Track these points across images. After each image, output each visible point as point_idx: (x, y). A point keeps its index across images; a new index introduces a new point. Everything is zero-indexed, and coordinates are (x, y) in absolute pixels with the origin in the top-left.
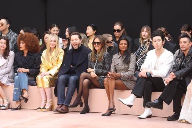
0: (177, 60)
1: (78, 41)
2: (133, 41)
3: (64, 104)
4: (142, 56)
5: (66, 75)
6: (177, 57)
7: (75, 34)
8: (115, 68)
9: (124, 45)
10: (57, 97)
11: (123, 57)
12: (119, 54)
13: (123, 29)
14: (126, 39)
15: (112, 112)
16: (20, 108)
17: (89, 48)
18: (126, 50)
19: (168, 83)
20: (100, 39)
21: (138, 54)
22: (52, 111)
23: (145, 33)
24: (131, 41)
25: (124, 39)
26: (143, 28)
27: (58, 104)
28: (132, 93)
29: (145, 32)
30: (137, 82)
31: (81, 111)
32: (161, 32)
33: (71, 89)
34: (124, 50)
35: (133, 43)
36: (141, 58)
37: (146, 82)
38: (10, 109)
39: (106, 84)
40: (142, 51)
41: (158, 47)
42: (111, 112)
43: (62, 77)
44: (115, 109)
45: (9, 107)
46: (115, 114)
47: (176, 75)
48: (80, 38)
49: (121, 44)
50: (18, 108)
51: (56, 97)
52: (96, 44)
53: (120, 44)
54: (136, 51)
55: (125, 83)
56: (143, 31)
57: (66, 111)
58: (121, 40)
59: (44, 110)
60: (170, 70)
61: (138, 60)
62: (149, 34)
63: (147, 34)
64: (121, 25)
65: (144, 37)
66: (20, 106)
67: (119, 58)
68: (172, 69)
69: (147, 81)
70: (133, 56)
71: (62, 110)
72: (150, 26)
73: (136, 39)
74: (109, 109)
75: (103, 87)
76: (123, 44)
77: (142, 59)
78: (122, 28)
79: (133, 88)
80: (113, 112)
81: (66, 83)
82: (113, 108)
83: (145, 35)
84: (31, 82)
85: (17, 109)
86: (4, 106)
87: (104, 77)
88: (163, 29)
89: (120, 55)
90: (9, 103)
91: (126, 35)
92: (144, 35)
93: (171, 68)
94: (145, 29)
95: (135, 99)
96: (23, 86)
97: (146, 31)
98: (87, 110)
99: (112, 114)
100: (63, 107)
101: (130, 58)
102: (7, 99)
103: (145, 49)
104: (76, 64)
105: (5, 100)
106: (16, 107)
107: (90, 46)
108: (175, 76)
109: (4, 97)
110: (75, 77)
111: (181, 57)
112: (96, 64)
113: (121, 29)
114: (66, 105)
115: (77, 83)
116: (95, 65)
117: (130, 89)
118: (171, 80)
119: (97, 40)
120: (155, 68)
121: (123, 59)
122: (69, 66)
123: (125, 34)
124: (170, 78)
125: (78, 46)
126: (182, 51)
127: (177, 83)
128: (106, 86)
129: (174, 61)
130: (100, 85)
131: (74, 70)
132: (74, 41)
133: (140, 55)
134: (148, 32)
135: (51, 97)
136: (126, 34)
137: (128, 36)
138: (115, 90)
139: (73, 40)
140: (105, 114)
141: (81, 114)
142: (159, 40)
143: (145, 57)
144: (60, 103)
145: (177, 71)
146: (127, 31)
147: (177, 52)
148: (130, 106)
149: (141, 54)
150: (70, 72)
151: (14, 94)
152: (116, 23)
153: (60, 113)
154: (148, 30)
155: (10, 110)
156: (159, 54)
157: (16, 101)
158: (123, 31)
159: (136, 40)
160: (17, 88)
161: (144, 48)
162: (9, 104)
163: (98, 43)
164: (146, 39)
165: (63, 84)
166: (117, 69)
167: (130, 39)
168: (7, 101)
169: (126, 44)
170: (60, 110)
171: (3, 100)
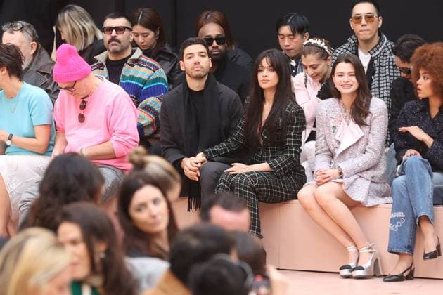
16: (409, 275)
38: (380, 277)
45: (376, 272)
50: (405, 275)
66: (410, 268)
85: (400, 278)
86: (361, 268)
90: (377, 260)
96: (421, 208)
102: (369, 248)
105: (364, 251)
106: (399, 271)
151: (391, 231)
155: (381, 279)
157: (398, 254)
160: (400, 214)
162: (376, 263)
168: (371, 252)
171: (358, 251)
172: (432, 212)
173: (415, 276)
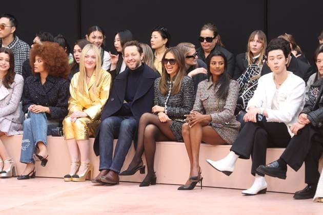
0: (311, 92)
2: (234, 58)
3: (111, 168)
4: (251, 84)
6: (312, 87)
7: (131, 45)
8: (202, 105)
9: (217, 65)
10: (99, 157)
11: (215, 86)
12: (209, 81)
13: (217, 37)
14: (221, 55)
15: (197, 183)
16: (33, 176)
17: (155, 69)
18: (222, 74)
19: (296, 133)
20: (174, 54)
21: (245, 81)
22: (90, 181)
23: (255, 43)
25: (219, 55)
26: (252, 35)
27: (101, 169)
28: (231, 150)
29: (256, 42)
31: (141, 181)
32: (284, 42)
33: (123, 142)
34: (218, 73)
35: (235, 61)
36: (249, 89)
38: (16, 177)
39: (185, 133)
40: (251, 76)
41: (277, 69)
42: (194, 183)
43: (108, 121)
44: (202, 178)
45: (13, 174)
46: (201, 186)
47: (310, 118)
49: (212, 64)
50: (30, 175)
51: (97, 156)
52: (169, 63)
53: (211, 62)
55: (219, 133)
56: (252, 40)
57: (115, 182)
58: (213, 55)
59: (75, 179)
60: (299, 109)
61: (245, 92)
62: (263, 46)
63: (259, 45)
64: (213, 30)
65: (254, 52)
66: (33, 171)
67: (209, 88)
68: (302, 108)
69: (258, 128)
71: (107, 179)
72: (265, 32)
73: (240, 54)
74: (190, 179)
75: (181, 140)
78: (215, 34)
79: (233, 141)
80: (198, 184)
81: (115, 132)
82: (197, 177)
83: (256, 47)
84: (53, 130)
85: (27, 177)
86: (5, 172)
87: (182, 121)
88: (287, 37)
89: (212, 83)
90: (14, 167)
91: (223, 47)
92: (254, 47)
93: (301, 105)
94: (256, 37)
95: (236, 160)
96: (39, 137)
97: (258, 41)
98: (151, 180)
99: (195, 187)
100: (110, 175)
101: (229, 88)
102: (10, 160)
103: (257, 72)
104: (133, 98)
105: (6, 162)
106: (26, 174)
107: (158, 66)
108: (308, 120)
109: (4, 156)
110: (132, 121)
111: (319, 87)
112: (168, 98)
113: (213, 37)
114: (114, 170)
115: (134, 131)
116: (167, 101)
117: (228, 142)
118: (301, 126)
119: (170, 56)
120: (273, 107)
121: (216, 91)
122: (121, 102)
123: (220, 45)
124: (299, 123)
126: (321, 75)
128: (186, 138)
129: (307, 93)
130: (175, 136)
131: (130, 109)
132: (130, 58)
133: (247, 82)
134: (261, 42)
135: (89, 156)
136: (222, 45)
137: (225, 50)
138: (202, 145)
139: (129, 55)
140: (184, 188)
141: (140, 186)
142: (279, 57)
144: (105, 168)
145: (312, 111)
146: (223, 39)
147: (313, 77)
148: (228, 173)
149: (249, 81)
150: (123, 113)
151: (22, 150)
152: (205, 26)
154: (262, 39)
155: (16, 178)
156: (279, 81)
157: (26, 163)
158: (217, 40)
159: (239, 56)
160: (27, 141)
161: (255, 70)
162: (13, 169)
163: (171, 61)
164: (257, 54)
165: (109, 134)
166: (206, 107)
167: (229, 55)
168: (11, 163)
169: (222, 64)
170: (104, 179)
171: (3, 162)
172: (46, 139)
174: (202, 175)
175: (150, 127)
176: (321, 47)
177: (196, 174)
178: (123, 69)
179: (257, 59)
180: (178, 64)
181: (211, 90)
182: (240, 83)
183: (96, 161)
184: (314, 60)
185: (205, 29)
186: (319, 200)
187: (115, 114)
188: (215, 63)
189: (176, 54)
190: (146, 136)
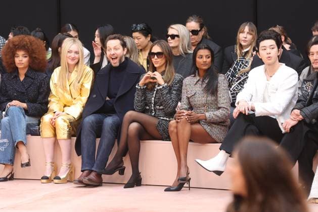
0: (304, 86)
1: (120, 52)
3: (93, 169)
4: (239, 78)
5: (98, 116)
6: (305, 81)
7: (114, 38)
8: (189, 103)
9: (205, 59)
11: (203, 81)
12: (195, 76)
13: (203, 29)
14: (208, 48)
15: (184, 183)
18: (208, 69)
19: (289, 129)
21: (233, 76)
22: (72, 183)
23: (245, 35)
24: (219, 51)
25: (205, 48)
26: (242, 27)
27: (83, 169)
28: (221, 149)
29: (246, 33)
30: (229, 128)
33: (106, 142)
34: (206, 68)
35: (224, 54)
36: (237, 83)
37: (246, 127)
40: (239, 70)
43: (90, 119)
44: (190, 179)
46: (189, 187)
47: (303, 114)
48: (124, 45)
49: (199, 58)
50: (8, 177)
51: (79, 156)
52: (156, 57)
53: (198, 56)
54: (228, 69)
55: (208, 130)
56: (243, 32)
57: (98, 183)
58: (200, 49)
59: (56, 181)
62: (253, 38)
63: (249, 37)
64: (198, 22)
67: (196, 84)
70: (223, 78)
71: (89, 180)
73: (229, 47)
76: (204, 57)
77: (240, 84)
78: (201, 27)
79: (222, 140)
80: (186, 185)
81: (98, 131)
83: (247, 39)
84: (32, 129)
87: (168, 119)
89: (198, 78)
91: (210, 40)
92: (244, 39)
94: (247, 29)
95: (227, 160)
97: (248, 33)
98: (136, 181)
99: (183, 188)
100: (92, 176)
103: (245, 65)
104: (116, 95)
106: (4, 175)
108: (301, 117)
110: (115, 118)
111: (312, 81)
113: (199, 29)
114: (97, 170)
117: (217, 141)
118: (294, 123)
119: (157, 49)
121: (204, 86)
122: (104, 99)
123: (206, 38)
124: (292, 120)
125: (120, 60)
126: (314, 69)
127: (306, 129)
128: (173, 136)
129: (299, 88)
131: (113, 106)
132: (113, 52)
133: (235, 77)
134: (251, 34)
135: (70, 157)
136: (208, 37)
138: (190, 143)
140: (171, 189)
141: (125, 188)
142: (272, 47)
143: (245, 80)
144: (87, 168)
145: (305, 106)
148: (219, 173)
149: (237, 76)
152: (191, 18)
153: (87, 186)
154: (253, 31)
157: (4, 164)
158: (203, 32)
159: (228, 49)
160: (6, 140)
161: (243, 63)
163: (158, 54)
166: (193, 104)
169: (209, 57)
170: (85, 180)
172: (26, 139)
173: (14, 178)
174: (190, 176)
175: (134, 126)
176: (313, 39)
177: (184, 175)
178: (105, 64)
179: (247, 52)
180: (166, 57)
181: (198, 85)
182: (228, 77)
183: (78, 162)
184: (307, 53)
185: (190, 22)
186: (314, 201)
187: (97, 111)
188: (201, 57)
189: (163, 46)
190: (129, 134)
